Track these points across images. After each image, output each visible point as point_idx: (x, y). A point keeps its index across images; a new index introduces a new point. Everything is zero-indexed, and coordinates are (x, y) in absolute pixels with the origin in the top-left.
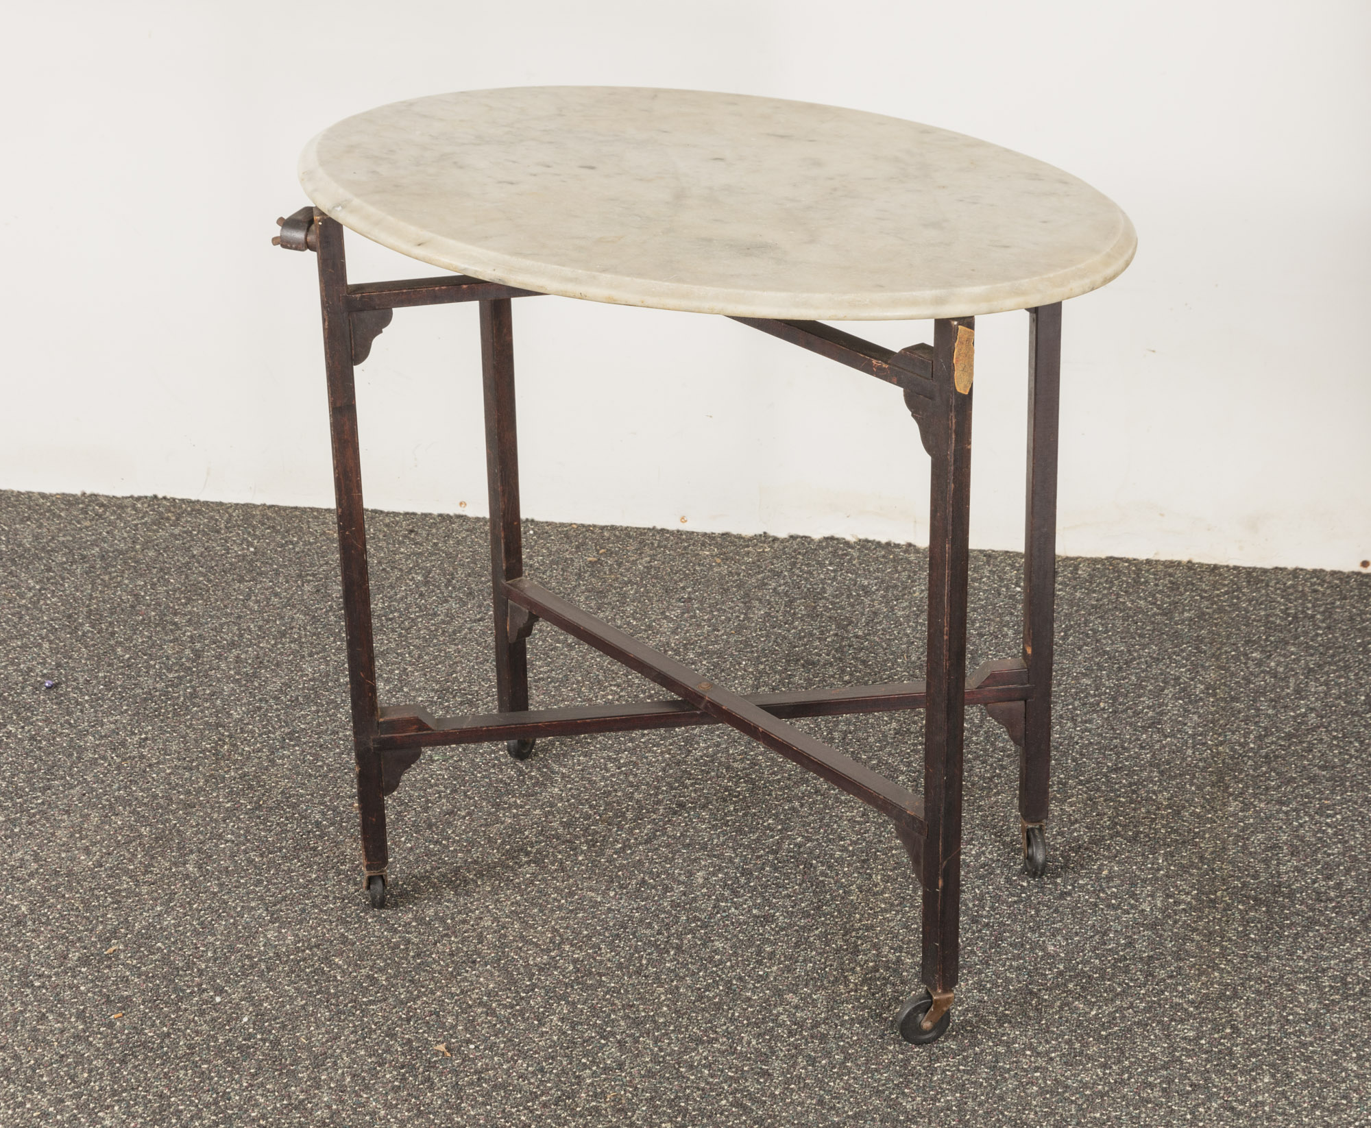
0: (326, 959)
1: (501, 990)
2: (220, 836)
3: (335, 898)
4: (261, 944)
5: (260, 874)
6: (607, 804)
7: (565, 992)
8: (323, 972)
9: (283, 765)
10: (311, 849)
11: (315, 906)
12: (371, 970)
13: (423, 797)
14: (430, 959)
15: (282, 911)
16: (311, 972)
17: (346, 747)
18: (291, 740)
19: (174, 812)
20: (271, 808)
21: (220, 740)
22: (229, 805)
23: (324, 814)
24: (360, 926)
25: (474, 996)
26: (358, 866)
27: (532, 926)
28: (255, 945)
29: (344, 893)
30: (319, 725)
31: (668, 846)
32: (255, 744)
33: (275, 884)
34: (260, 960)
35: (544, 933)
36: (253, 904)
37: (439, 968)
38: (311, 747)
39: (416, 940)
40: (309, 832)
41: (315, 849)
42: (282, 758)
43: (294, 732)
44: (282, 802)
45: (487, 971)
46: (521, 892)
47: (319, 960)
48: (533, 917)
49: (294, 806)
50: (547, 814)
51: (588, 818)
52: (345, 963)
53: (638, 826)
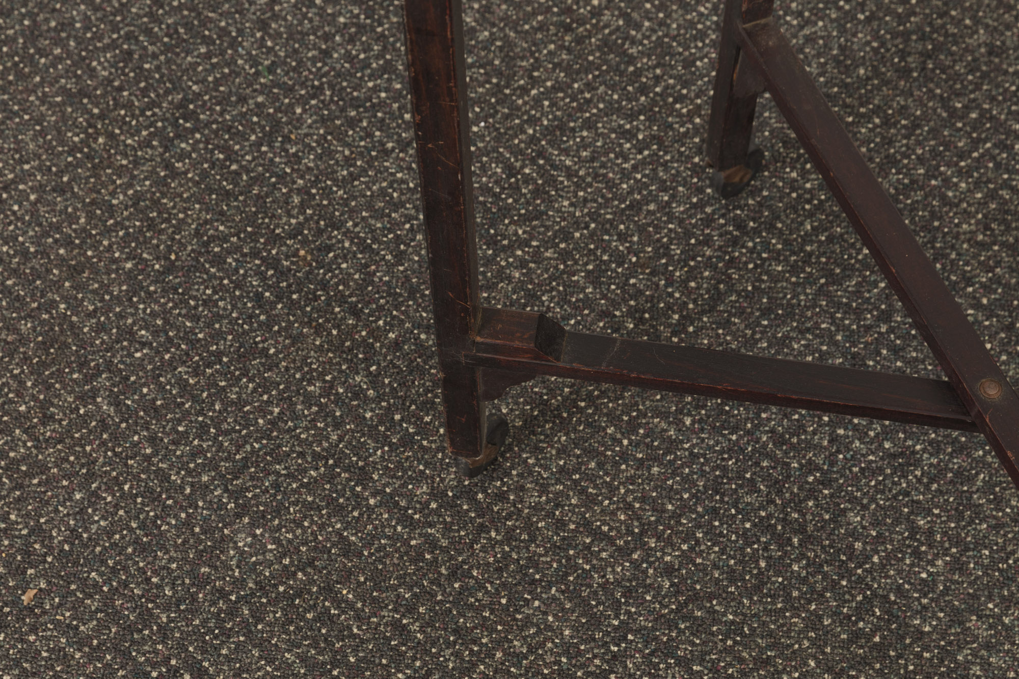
0: (328, 590)
1: (582, 641)
2: (130, 334)
3: (314, 456)
4: (234, 563)
5: (201, 412)
6: (642, 230)
7: (671, 639)
8: (331, 618)
9: (186, 173)
11: (290, 476)
13: (389, 231)
14: (472, 582)
15: (248, 490)
16: (314, 620)
17: (263, 130)
18: (186, 119)
19: (57, 285)
20: (189, 269)
21: (90, 125)
22: (129, 265)
23: (263, 277)
24: (361, 515)
25: (549, 659)
26: (331, 385)
27: (595, 499)
28: (226, 565)
29: (325, 445)
31: (741, 313)
32: (138, 130)
33: (226, 432)
34: (239, 600)
35: (614, 512)
36: (205, 477)
38: (216, 133)
39: (444, 542)
40: (250, 317)
41: (265, 353)
42: (182, 157)
43: (186, 101)
44: (201, 254)
45: (554, 599)
46: (564, 426)
47: (319, 592)
48: (592, 478)
49: (218, 261)
50: (564, 256)
51: (621, 260)
52: (358, 597)
53: (692, 274)
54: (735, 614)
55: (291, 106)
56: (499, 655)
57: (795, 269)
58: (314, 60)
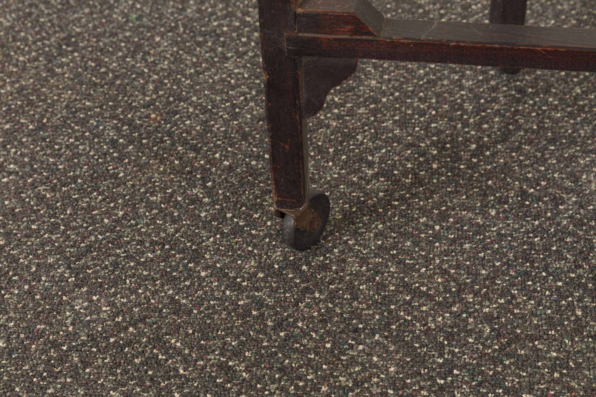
1: (408, 376)
3: (152, 243)
4: (69, 321)
5: (54, 216)
6: (438, 95)
7: (496, 373)
8: (158, 362)
9: (64, 74)
10: (111, 176)
11: (129, 257)
12: (222, 354)
13: (227, 101)
14: (297, 331)
15: (89, 268)
16: (142, 363)
17: (128, 50)
18: (68, 46)
20: (57, 127)
22: (7, 126)
23: (118, 130)
24: (193, 284)
26: (171, 195)
27: (412, 267)
28: (62, 324)
29: (163, 235)
30: (95, 27)
31: (530, 142)
32: (29, 52)
33: (74, 228)
34: (70, 349)
35: (431, 277)
36: (51, 260)
37: (311, 345)
38: (91, 52)
39: (270, 301)
40: (105, 154)
41: (115, 176)
42: (61, 66)
43: (69, 37)
44: (68, 118)
45: (378, 343)
46: (381, 218)
47: (149, 342)
48: (408, 253)
49: (83, 122)
50: (374, 112)
51: (422, 113)
52: (185, 344)
53: (484, 120)
54: (558, 351)
55: (153, 37)
56: (324, 389)
57: (571, 115)
58: (172, 14)
